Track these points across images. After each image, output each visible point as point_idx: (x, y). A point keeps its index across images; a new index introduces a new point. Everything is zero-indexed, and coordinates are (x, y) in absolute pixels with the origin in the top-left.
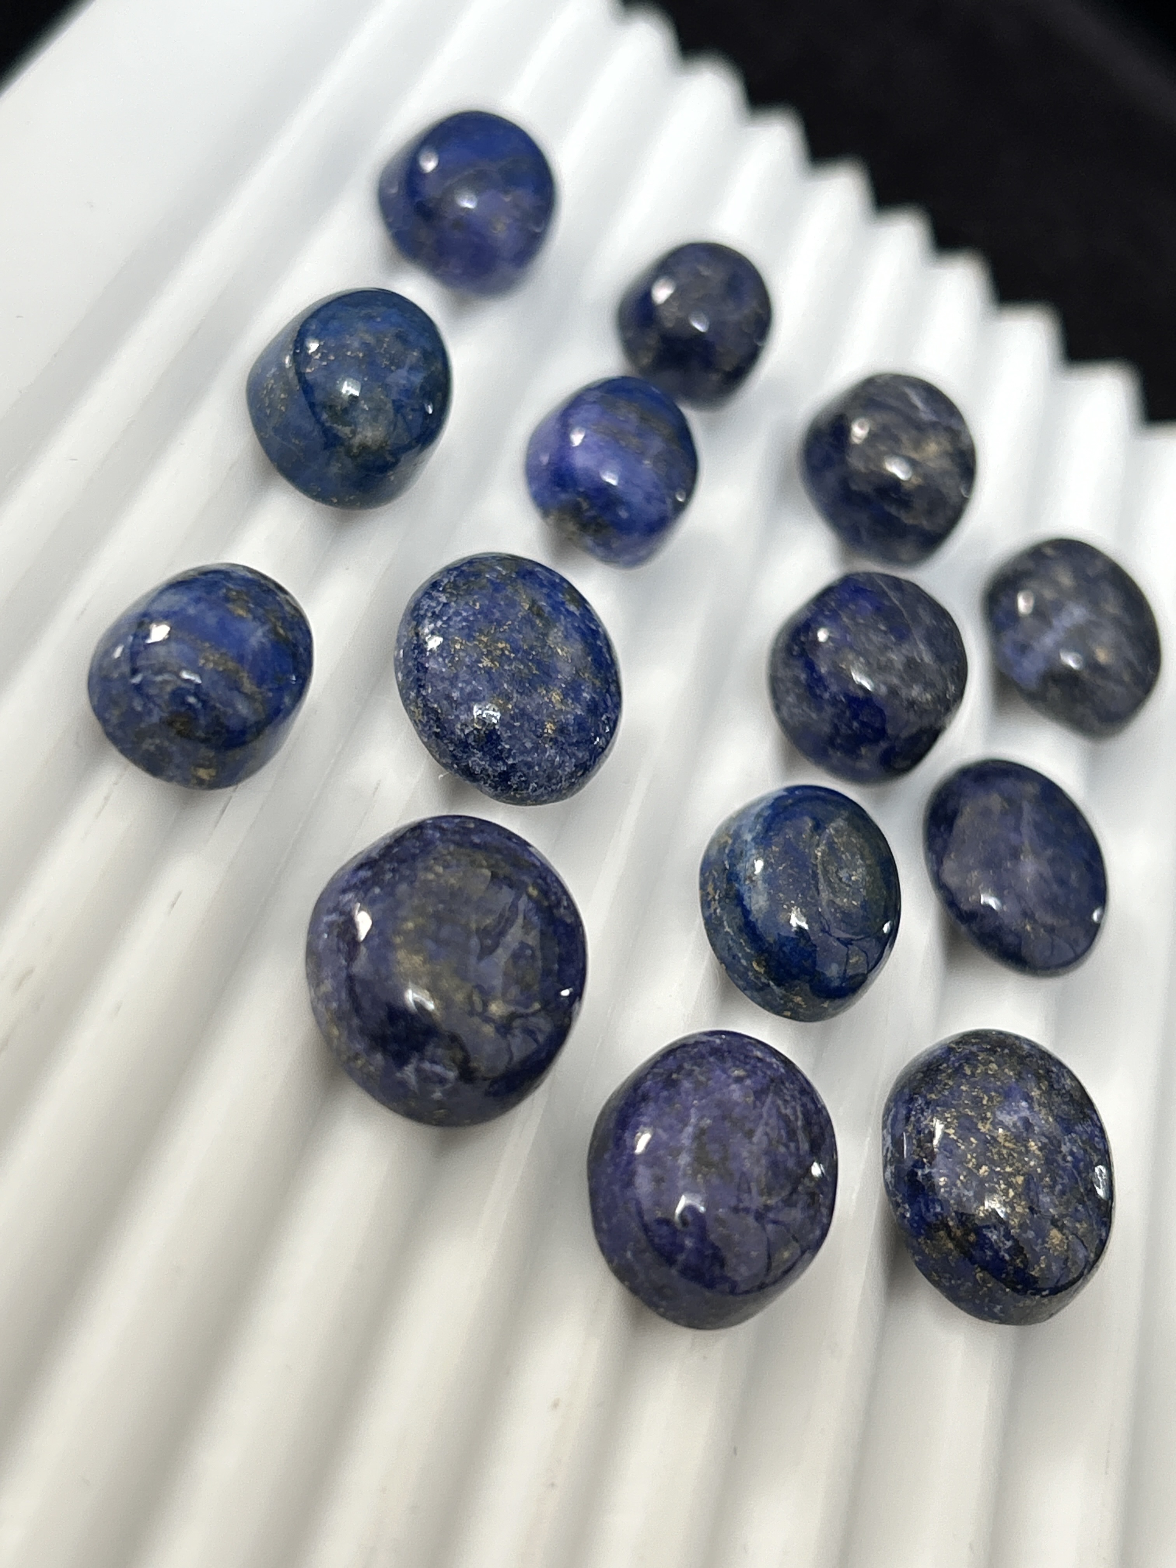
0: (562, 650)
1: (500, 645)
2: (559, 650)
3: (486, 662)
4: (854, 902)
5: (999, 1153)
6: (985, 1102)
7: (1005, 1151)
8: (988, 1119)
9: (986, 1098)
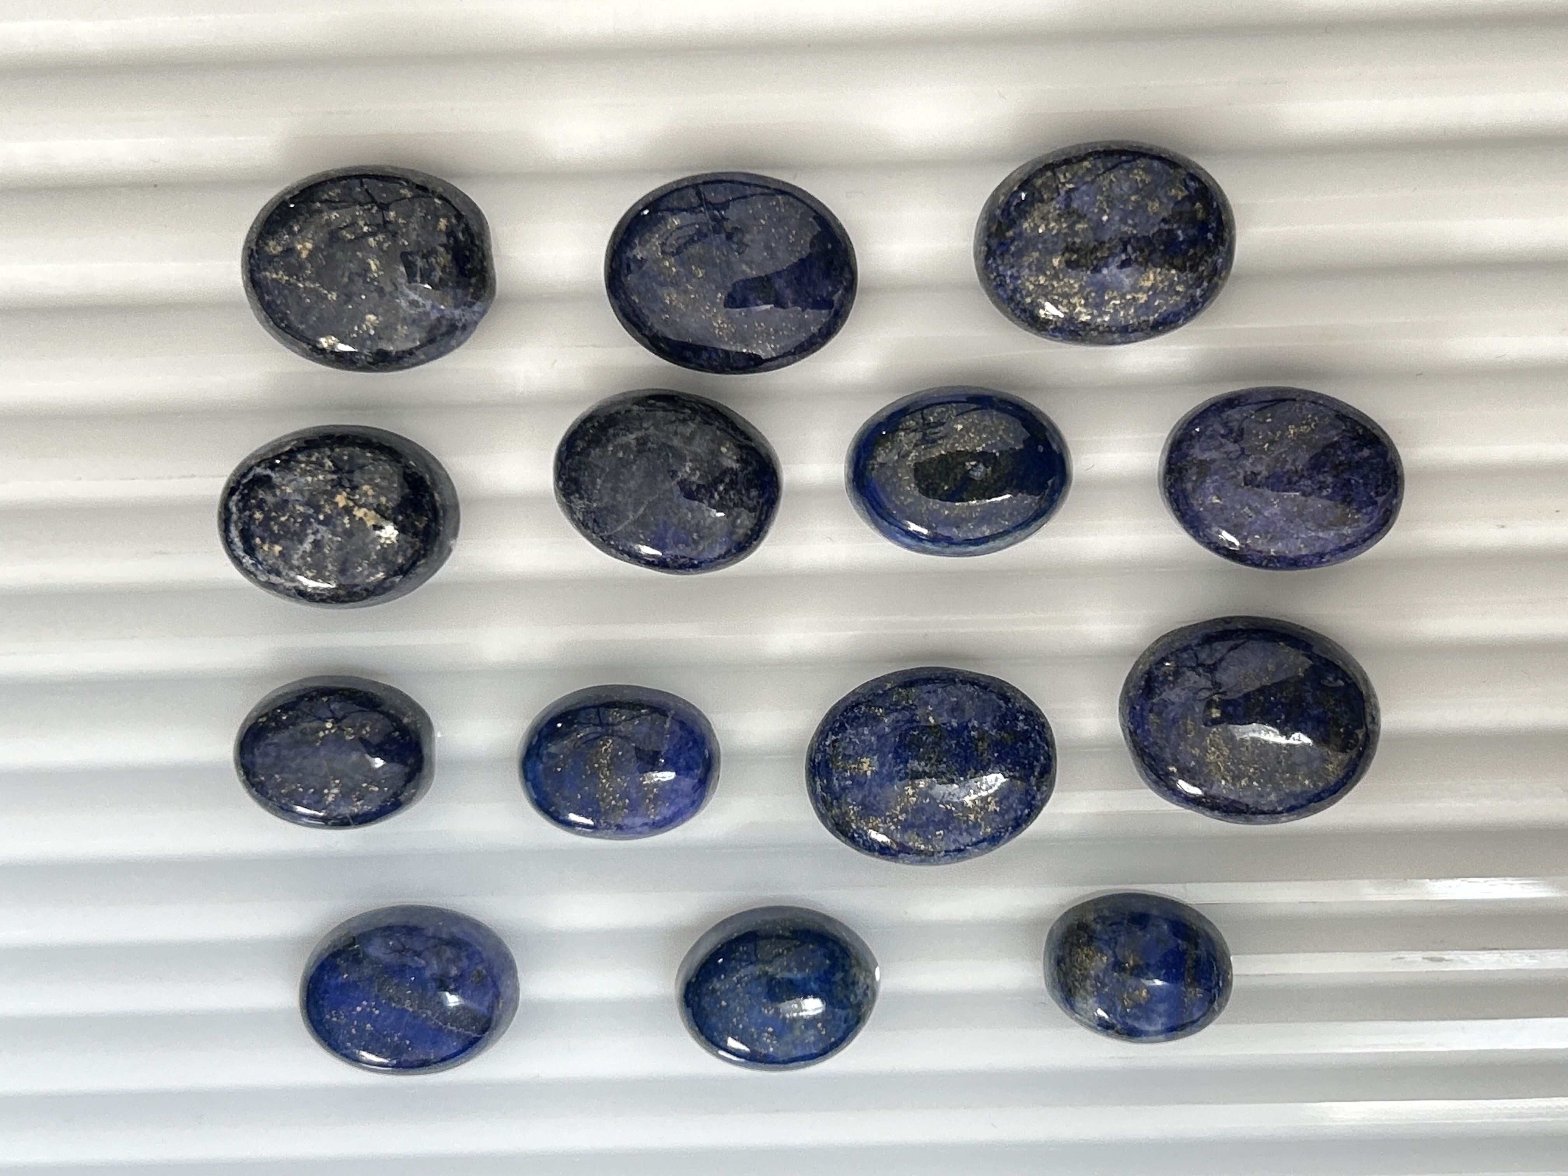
5: (1162, 282)
6: (1118, 302)
7: (1159, 278)
8: (1134, 298)
9: (1113, 302)
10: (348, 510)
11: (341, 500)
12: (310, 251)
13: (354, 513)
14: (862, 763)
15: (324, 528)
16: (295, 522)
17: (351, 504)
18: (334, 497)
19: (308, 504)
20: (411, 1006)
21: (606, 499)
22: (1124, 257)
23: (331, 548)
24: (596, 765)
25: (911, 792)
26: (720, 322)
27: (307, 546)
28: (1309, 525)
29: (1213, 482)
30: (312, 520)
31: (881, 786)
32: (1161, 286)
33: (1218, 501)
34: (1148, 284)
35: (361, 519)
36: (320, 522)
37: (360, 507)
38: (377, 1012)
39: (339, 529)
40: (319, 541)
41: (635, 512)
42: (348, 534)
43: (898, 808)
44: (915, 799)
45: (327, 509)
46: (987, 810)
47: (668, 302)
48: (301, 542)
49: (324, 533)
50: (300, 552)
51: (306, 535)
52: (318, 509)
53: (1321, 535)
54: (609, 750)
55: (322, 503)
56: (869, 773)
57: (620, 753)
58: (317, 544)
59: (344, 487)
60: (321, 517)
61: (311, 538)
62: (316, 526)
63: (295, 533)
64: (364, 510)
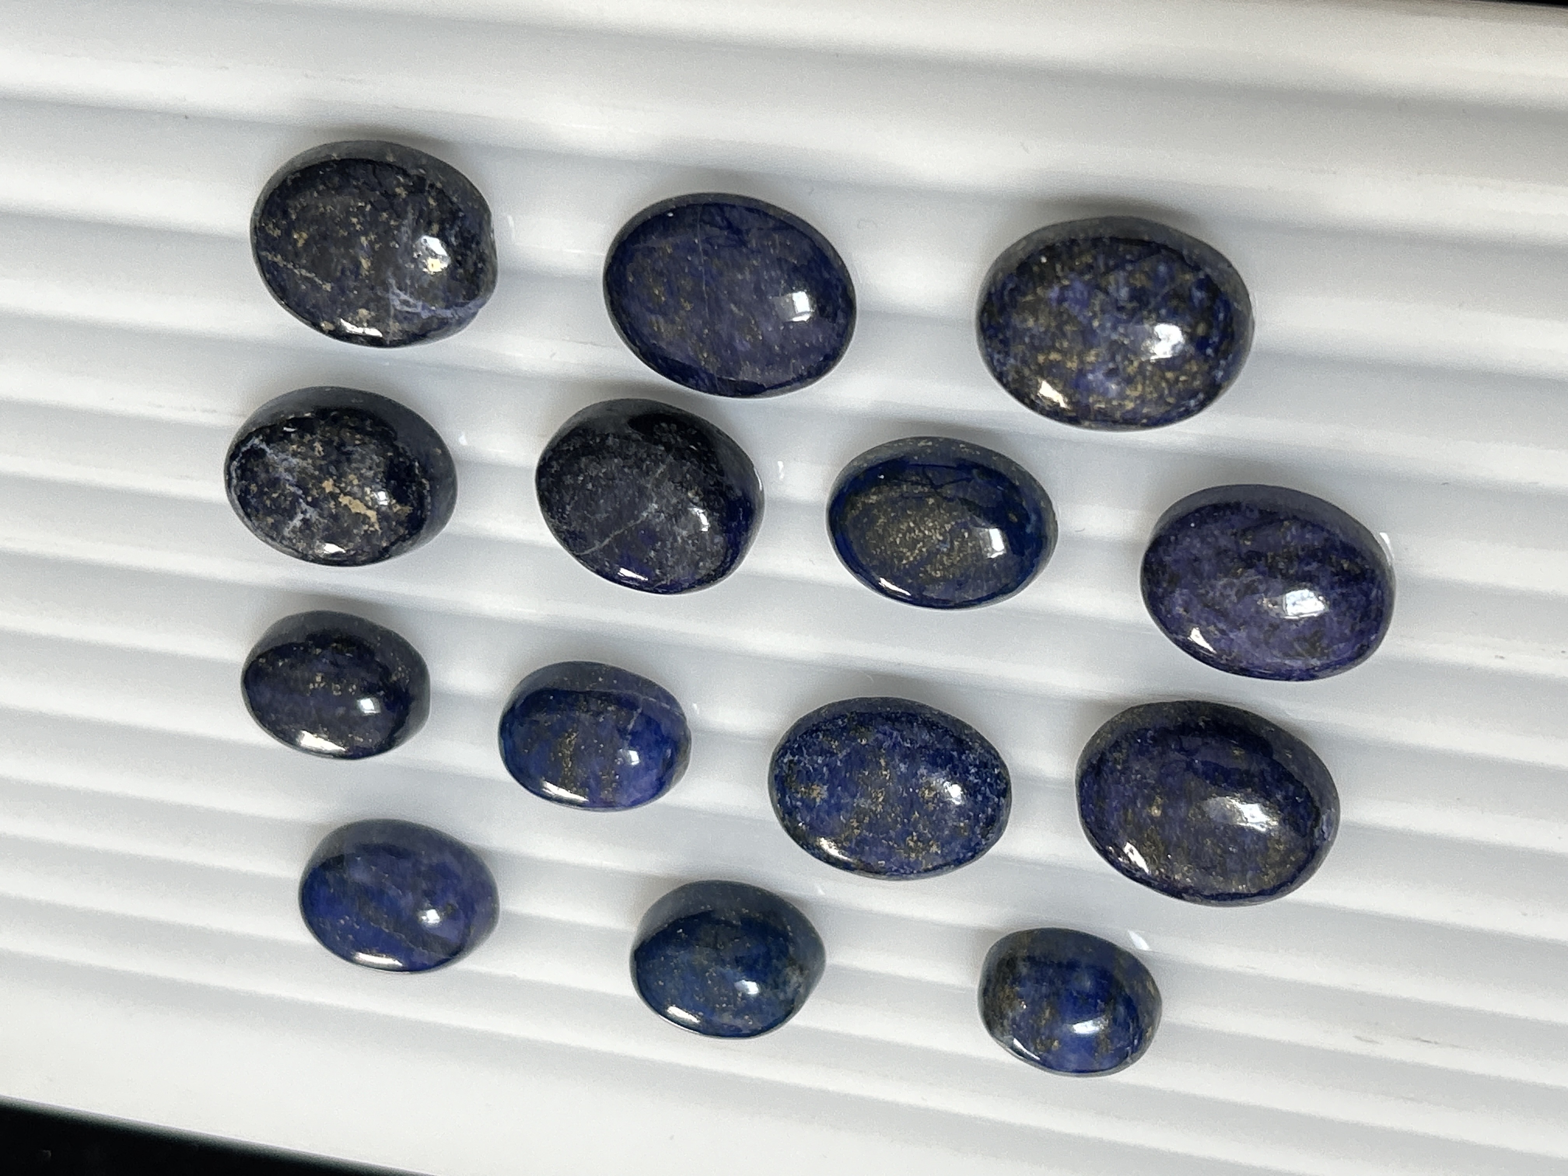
0: (878, 798)
1: (912, 844)
2: (880, 800)
3: (934, 849)
4: (966, 535)
8: (1120, 405)
10: (334, 496)
11: (328, 485)
12: (306, 241)
13: (340, 500)
14: (813, 790)
15: (312, 509)
16: (285, 500)
17: (338, 491)
18: (321, 483)
19: (298, 485)
20: (387, 928)
21: (574, 524)
22: (1111, 366)
23: (318, 529)
24: (560, 754)
25: (855, 824)
26: (705, 355)
27: (297, 522)
28: (1275, 652)
29: (1181, 594)
30: (301, 500)
31: (829, 814)
32: (1149, 397)
33: (1185, 613)
34: (1136, 394)
35: (346, 506)
36: (308, 503)
37: (345, 494)
38: (358, 927)
39: (326, 513)
40: (308, 520)
41: (602, 542)
42: (335, 518)
43: (843, 836)
44: (859, 831)
45: (315, 492)
46: (928, 851)
47: (656, 329)
48: (291, 519)
49: (312, 514)
50: (291, 527)
51: (296, 514)
52: (306, 492)
53: (1287, 662)
54: (573, 742)
55: (310, 486)
56: (818, 800)
57: (583, 747)
58: (305, 521)
59: (331, 475)
60: (309, 499)
61: (300, 516)
62: (304, 506)
63: (285, 510)
64: (348, 498)
